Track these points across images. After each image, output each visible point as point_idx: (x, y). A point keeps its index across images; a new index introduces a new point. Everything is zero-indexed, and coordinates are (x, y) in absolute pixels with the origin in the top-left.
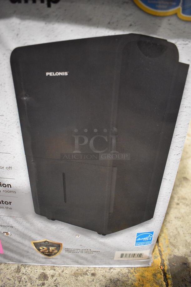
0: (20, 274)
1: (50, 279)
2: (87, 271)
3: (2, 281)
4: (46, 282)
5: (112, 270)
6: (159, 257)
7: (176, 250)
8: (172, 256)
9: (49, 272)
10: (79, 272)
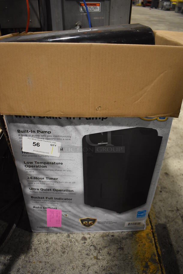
0: (70, 238)
1: (88, 240)
2: (109, 234)
3: (61, 243)
4: (86, 241)
5: (123, 233)
6: (150, 225)
7: (160, 221)
8: (157, 224)
9: (87, 236)
10: (104, 235)
